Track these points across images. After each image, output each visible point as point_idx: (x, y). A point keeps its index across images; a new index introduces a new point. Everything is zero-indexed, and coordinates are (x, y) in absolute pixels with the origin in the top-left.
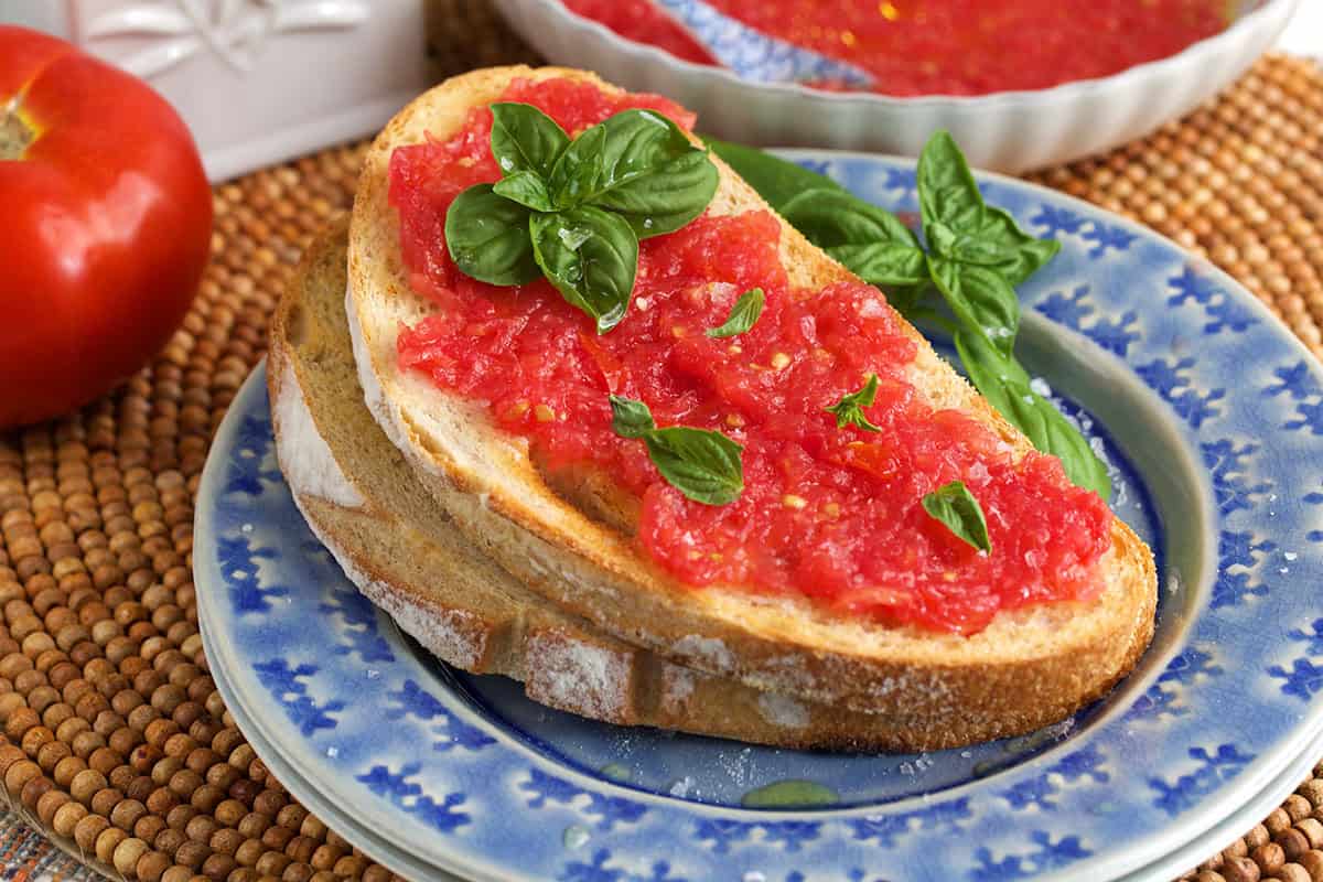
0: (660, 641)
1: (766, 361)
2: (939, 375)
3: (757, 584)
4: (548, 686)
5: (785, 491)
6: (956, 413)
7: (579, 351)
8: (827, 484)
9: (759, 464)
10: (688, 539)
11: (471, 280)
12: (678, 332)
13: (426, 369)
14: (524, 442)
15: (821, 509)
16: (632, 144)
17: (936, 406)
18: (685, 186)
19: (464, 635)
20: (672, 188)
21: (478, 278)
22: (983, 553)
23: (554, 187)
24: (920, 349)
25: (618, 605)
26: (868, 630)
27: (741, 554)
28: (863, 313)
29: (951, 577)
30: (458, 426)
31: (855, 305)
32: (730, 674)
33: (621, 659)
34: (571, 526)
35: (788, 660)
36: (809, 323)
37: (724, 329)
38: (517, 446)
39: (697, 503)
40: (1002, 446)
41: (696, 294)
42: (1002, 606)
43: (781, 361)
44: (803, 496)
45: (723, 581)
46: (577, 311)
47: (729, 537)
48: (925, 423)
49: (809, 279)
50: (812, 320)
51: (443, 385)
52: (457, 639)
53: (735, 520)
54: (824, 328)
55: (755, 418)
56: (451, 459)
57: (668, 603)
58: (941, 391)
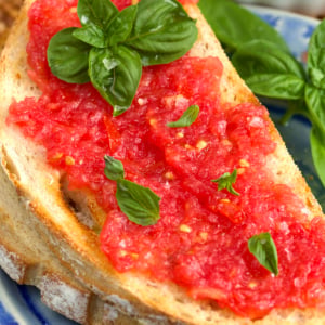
0: (101, 292)
1: (194, 144)
2: (285, 162)
3: (153, 273)
4: (51, 299)
5: (182, 222)
6: (286, 187)
7: (101, 125)
8: (205, 220)
9: (173, 204)
10: (123, 244)
11: (56, 78)
12: (152, 122)
13: (21, 124)
14: (58, 174)
15: (198, 234)
16: (153, 15)
17: (277, 180)
18: (177, 40)
19: (16, 265)
20: (169, 41)
21: (60, 78)
22: (273, 275)
23: (107, 34)
24: (279, 146)
25: (84, 269)
26: (203, 308)
27: (149, 255)
28: (251, 124)
29: (253, 285)
30: (28, 159)
31: (248, 119)
32: (133, 316)
33: (83, 296)
34: (68, 225)
35: (159, 318)
36: (222, 125)
37: (177, 123)
38: (54, 175)
39: (134, 224)
40: (305, 211)
41: (169, 101)
42: (275, 306)
43: (202, 145)
44: (191, 226)
45: (135, 270)
46: (105, 102)
47: (145, 244)
48: (267, 192)
49: (233, 97)
50: (225, 123)
51: (26, 134)
52: (12, 266)
53: (152, 234)
54: (231, 127)
55: (180, 175)
56: (19, 179)
57: (106, 276)
58: (283, 171)
